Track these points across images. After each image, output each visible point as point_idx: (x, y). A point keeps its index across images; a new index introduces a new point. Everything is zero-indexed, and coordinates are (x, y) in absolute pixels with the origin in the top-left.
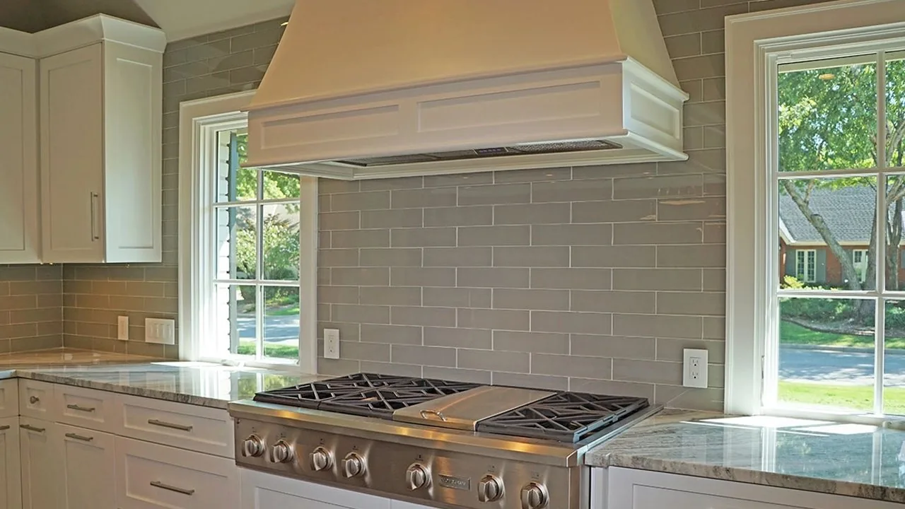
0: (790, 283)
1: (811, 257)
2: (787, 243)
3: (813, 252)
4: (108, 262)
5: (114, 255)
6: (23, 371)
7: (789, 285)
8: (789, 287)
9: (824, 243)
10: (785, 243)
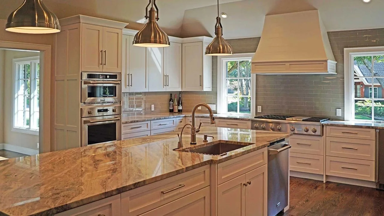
0: (366, 101)
1: (375, 90)
2: (365, 84)
3: (376, 88)
4: (204, 91)
5: (205, 89)
6: (187, 115)
7: (366, 102)
8: (366, 103)
9: (380, 85)
10: (364, 84)
